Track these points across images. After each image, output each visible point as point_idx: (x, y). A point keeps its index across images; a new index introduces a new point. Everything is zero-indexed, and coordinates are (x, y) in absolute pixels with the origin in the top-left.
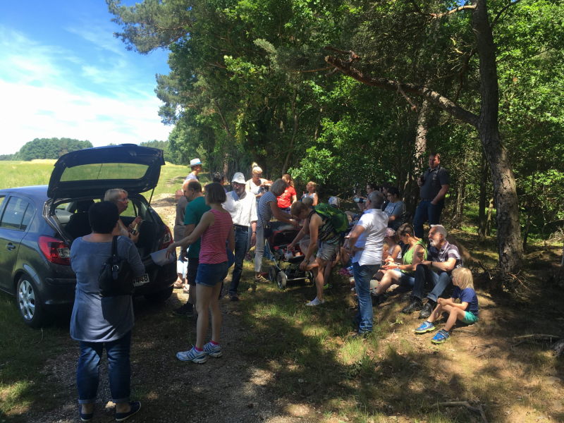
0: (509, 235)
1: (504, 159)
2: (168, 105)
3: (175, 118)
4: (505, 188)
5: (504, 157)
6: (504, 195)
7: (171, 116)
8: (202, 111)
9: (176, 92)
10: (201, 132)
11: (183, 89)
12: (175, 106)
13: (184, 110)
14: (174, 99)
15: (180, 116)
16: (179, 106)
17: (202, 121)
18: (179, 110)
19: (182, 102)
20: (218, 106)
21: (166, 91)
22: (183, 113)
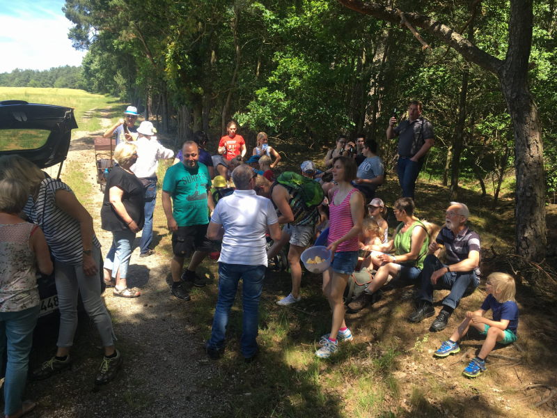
0: (532, 214)
1: (534, 119)
2: (79, 27)
3: (88, 43)
4: (532, 157)
5: (534, 115)
6: (530, 165)
7: (83, 40)
8: (119, 35)
9: (89, 12)
10: (120, 59)
11: (97, 9)
12: (87, 28)
13: (98, 33)
14: (86, 20)
15: (94, 41)
16: (92, 28)
17: (121, 47)
18: (93, 33)
19: (96, 24)
20: (139, 30)
21: (76, 10)
22: (98, 36)
